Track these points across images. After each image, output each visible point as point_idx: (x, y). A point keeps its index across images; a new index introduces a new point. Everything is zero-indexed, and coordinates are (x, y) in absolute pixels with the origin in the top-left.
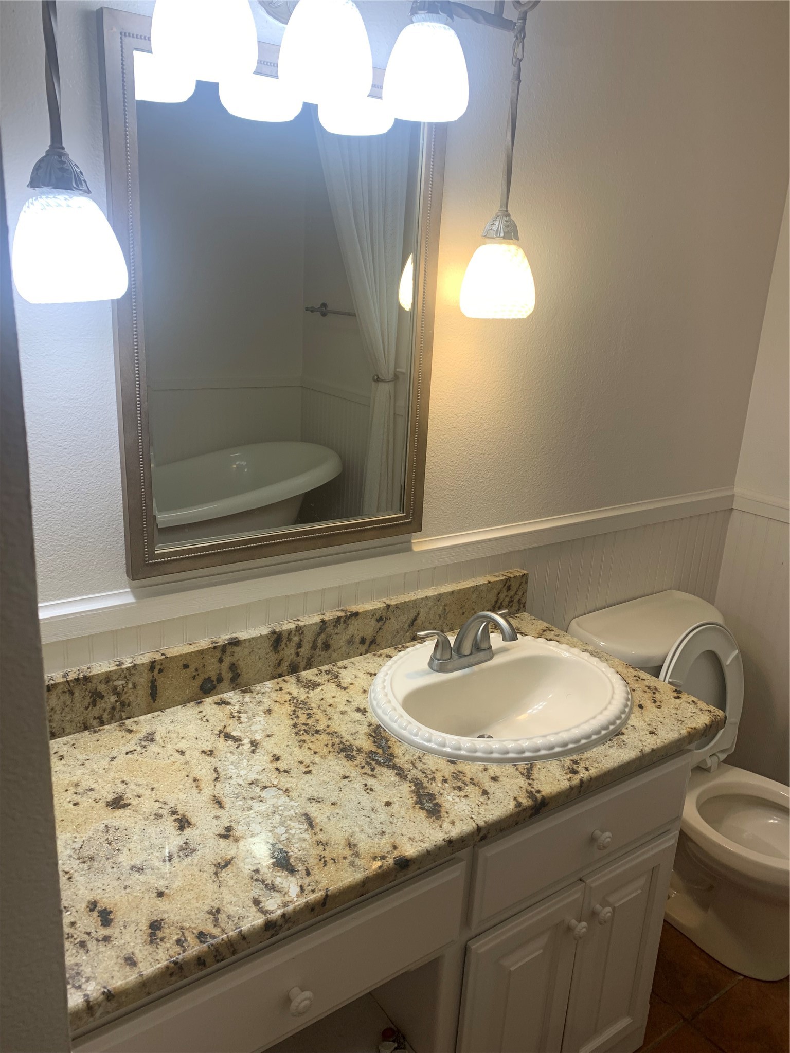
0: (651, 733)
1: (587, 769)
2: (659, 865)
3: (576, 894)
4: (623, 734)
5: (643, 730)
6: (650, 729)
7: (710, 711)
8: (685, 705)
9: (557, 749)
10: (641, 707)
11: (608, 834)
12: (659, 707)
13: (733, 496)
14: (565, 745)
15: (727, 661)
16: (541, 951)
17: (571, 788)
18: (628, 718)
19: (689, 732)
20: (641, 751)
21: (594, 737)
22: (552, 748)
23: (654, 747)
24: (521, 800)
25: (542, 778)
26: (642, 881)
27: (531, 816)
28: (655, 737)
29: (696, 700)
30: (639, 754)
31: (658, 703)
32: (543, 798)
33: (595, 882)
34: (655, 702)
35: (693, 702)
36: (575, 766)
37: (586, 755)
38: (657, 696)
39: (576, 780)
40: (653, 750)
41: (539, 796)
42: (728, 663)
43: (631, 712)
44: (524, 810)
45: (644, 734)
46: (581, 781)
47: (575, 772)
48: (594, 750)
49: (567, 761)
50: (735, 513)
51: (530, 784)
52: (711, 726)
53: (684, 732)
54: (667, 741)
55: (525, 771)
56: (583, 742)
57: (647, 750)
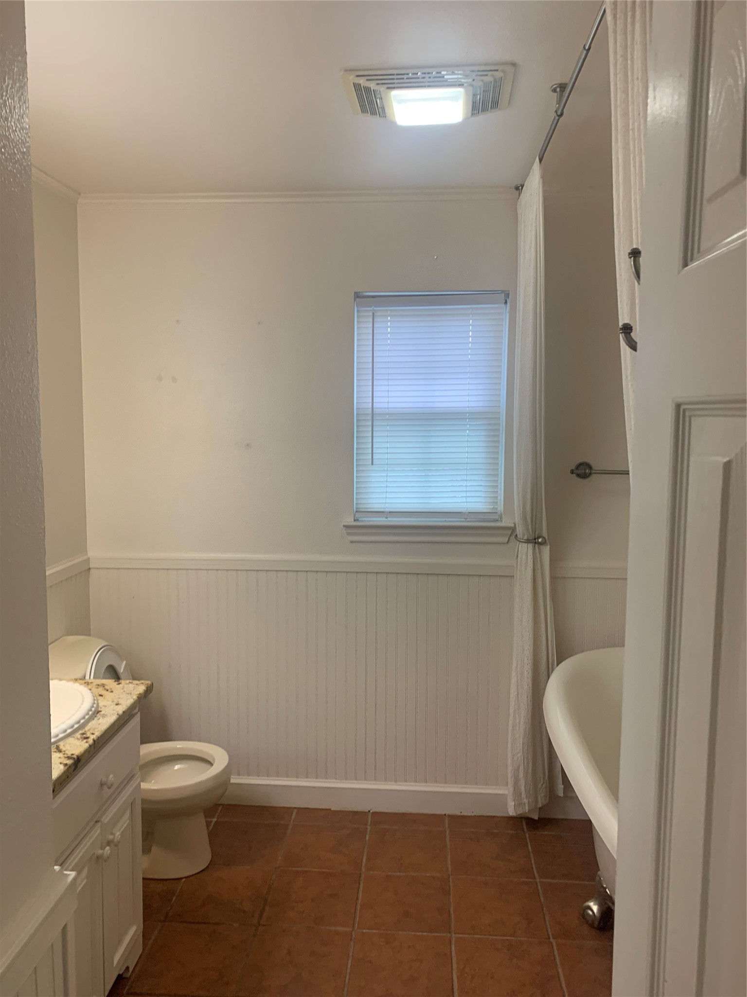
0: (117, 704)
1: (93, 734)
2: (135, 799)
3: (97, 831)
4: (100, 711)
5: (111, 705)
6: (115, 703)
7: (142, 683)
8: (126, 686)
9: (69, 731)
10: (101, 695)
11: (111, 776)
12: (112, 692)
13: (89, 559)
14: (72, 727)
15: (120, 670)
16: (85, 881)
17: (90, 746)
18: (98, 704)
19: (138, 697)
20: (118, 714)
21: (87, 717)
22: (65, 731)
23: (124, 710)
24: (65, 762)
25: (69, 748)
26: (128, 814)
27: (74, 770)
28: (120, 706)
29: (131, 681)
30: (117, 716)
31: (110, 690)
32: (77, 756)
33: (106, 819)
34: (107, 690)
35: (130, 682)
36: (84, 736)
37: (87, 729)
38: (106, 687)
39: (91, 741)
40: (124, 712)
41: (75, 756)
42: (122, 671)
43: (98, 700)
44: (70, 767)
45: (113, 706)
46: (94, 741)
47: (87, 738)
48: (90, 724)
49: (78, 735)
50: (92, 571)
51: (64, 754)
52: (147, 690)
53: (135, 697)
54: (129, 705)
55: (55, 750)
56: (82, 721)
57: (121, 712)
